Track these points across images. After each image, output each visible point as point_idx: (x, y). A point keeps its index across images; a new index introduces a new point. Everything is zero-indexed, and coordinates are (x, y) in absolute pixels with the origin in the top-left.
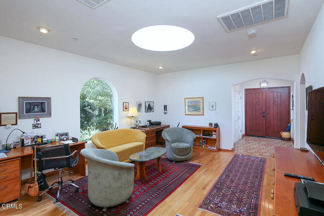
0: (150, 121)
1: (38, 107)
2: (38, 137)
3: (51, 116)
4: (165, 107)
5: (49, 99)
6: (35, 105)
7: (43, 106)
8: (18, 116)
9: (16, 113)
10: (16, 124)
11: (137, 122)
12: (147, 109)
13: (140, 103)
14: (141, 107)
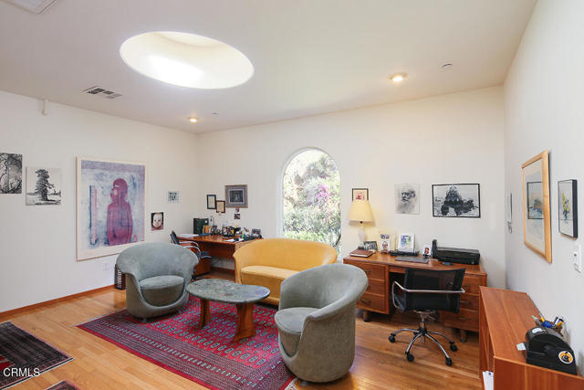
0: (434, 245)
1: (238, 196)
2: (233, 228)
3: (247, 207)
6: (235, 193)
8: (225, 204)
9: (224, 201)
10: (224, 212)
11: (383, 236)
12: (439, 208)
13: (409, 188)
14: (412, 199)
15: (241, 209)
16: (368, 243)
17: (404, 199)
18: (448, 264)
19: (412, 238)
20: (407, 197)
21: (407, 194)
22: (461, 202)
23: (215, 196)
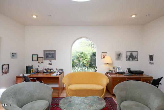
0: (129, 69)
1: (51, 55)
2: (49, 69)
3: (56, 60)
4: (151, 57)
5: (55, 51)
6: (49, 54)
7: (53, 54)
8: (43, 59)
9: (43, 58)
10: (43, 62)
11: (113, 68)
12: (128, 58)
13: (119, 52)
14: (121, 56)
15: (52, 61)
16: (110, 70)
17: (118, 56)
18: (139, 75)
19: (121, 68)
20: (119, 55)
21: (119, 54)
22: (133, 56)
23: (37, 55)
